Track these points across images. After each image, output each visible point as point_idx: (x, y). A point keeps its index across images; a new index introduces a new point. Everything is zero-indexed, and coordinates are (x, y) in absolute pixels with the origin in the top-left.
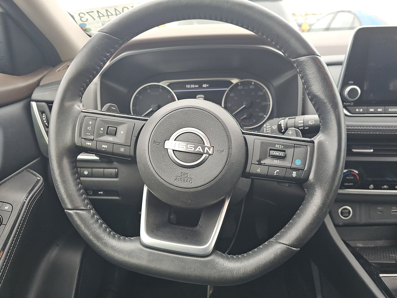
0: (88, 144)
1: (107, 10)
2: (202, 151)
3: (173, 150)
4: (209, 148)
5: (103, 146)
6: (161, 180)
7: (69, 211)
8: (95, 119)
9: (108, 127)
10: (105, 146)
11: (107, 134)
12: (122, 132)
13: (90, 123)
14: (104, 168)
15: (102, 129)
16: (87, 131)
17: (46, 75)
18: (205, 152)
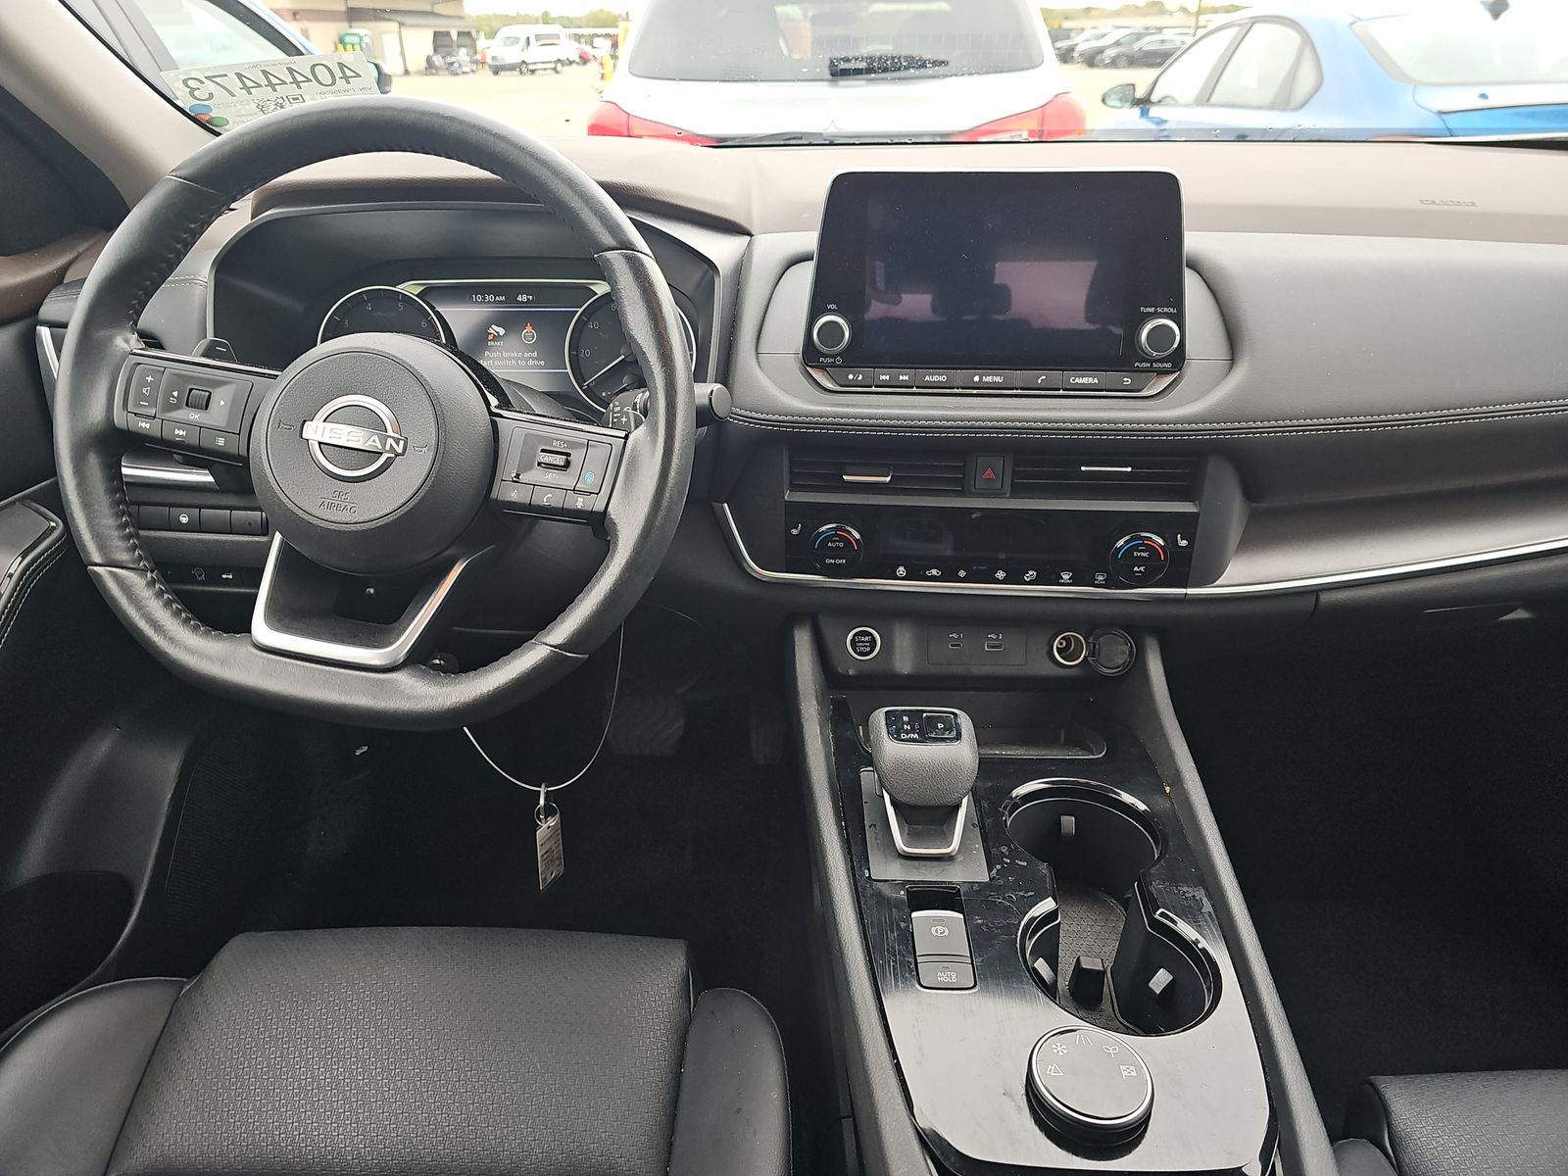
0: (143, 425)
1: (264, 72)
2: (380, 447)
3: (320, 443)
4: (397, 441)
5: (177, 432)
6: (290, 505)
7: (96, 568)
8: (159, 371)
9: (191, 390)
10: (181, 433)
11: (187, 405)
12: (222, 403)
13: (150, 379)
14: (231, 508)
15: (175, 394)
16: (141, 396)
17: (82, 253)
18: (388, 448)
